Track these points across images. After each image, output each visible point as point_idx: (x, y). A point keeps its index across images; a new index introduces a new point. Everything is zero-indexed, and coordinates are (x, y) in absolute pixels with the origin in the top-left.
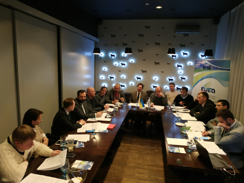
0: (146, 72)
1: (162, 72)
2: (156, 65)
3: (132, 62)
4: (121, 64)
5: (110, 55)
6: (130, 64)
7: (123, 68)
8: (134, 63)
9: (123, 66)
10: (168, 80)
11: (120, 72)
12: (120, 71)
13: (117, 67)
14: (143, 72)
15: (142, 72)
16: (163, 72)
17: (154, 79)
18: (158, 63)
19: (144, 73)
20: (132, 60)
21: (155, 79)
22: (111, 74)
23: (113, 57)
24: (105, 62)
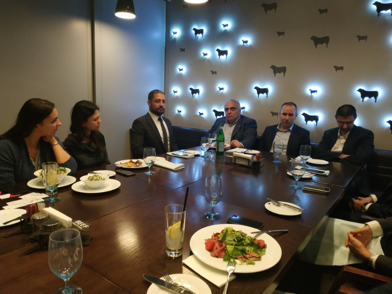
0: (283, 70)
1: (337, 68)
2: (319, 45)
3: (246, 42)
4: (217, 53)
5: (193, 32)
6: (242, 51)
7: (221, 65)
8: (250, 47)
9: (223, 57)
10: (359, 94)
11: (214, 75)
12: (214, 73)
13: (209, 61)
14: (277, 70)
15: (272, 70)
16: (341, 68)
17: (309, 93)
18: (325, 40)
19: (277, 74)
20: (247, 39)
21: (312, 92)
22: (195, 82)
23: (200, 36)
24: (183, 50)
